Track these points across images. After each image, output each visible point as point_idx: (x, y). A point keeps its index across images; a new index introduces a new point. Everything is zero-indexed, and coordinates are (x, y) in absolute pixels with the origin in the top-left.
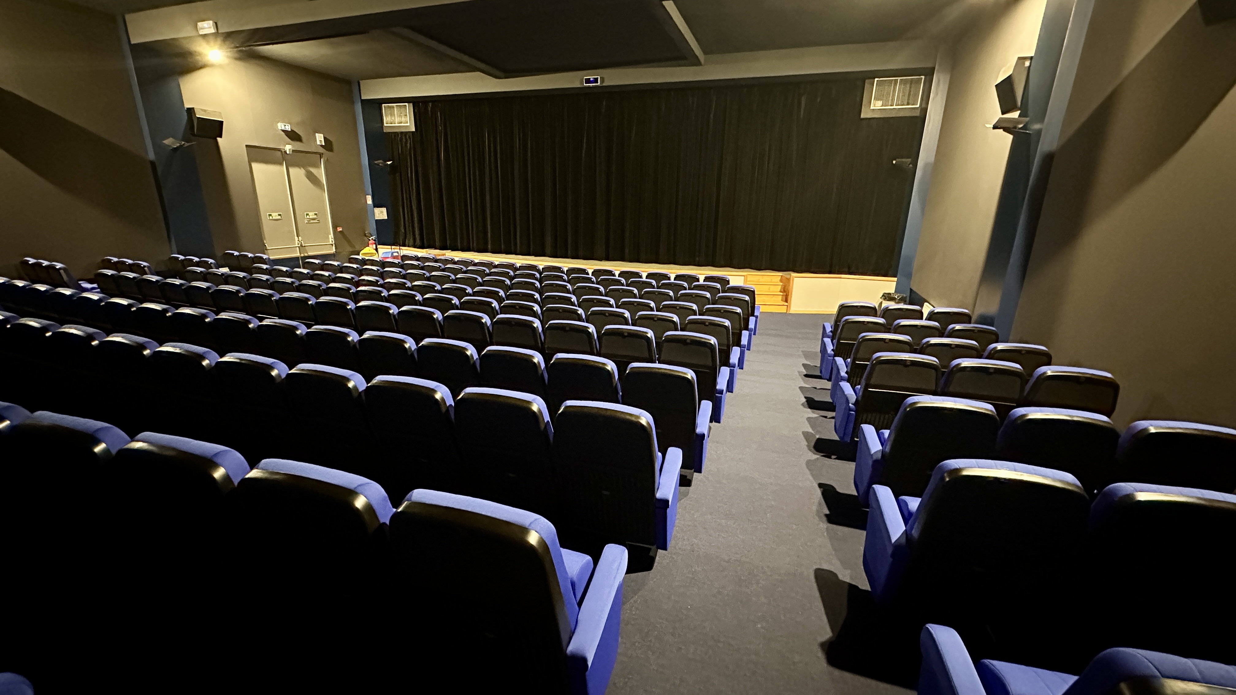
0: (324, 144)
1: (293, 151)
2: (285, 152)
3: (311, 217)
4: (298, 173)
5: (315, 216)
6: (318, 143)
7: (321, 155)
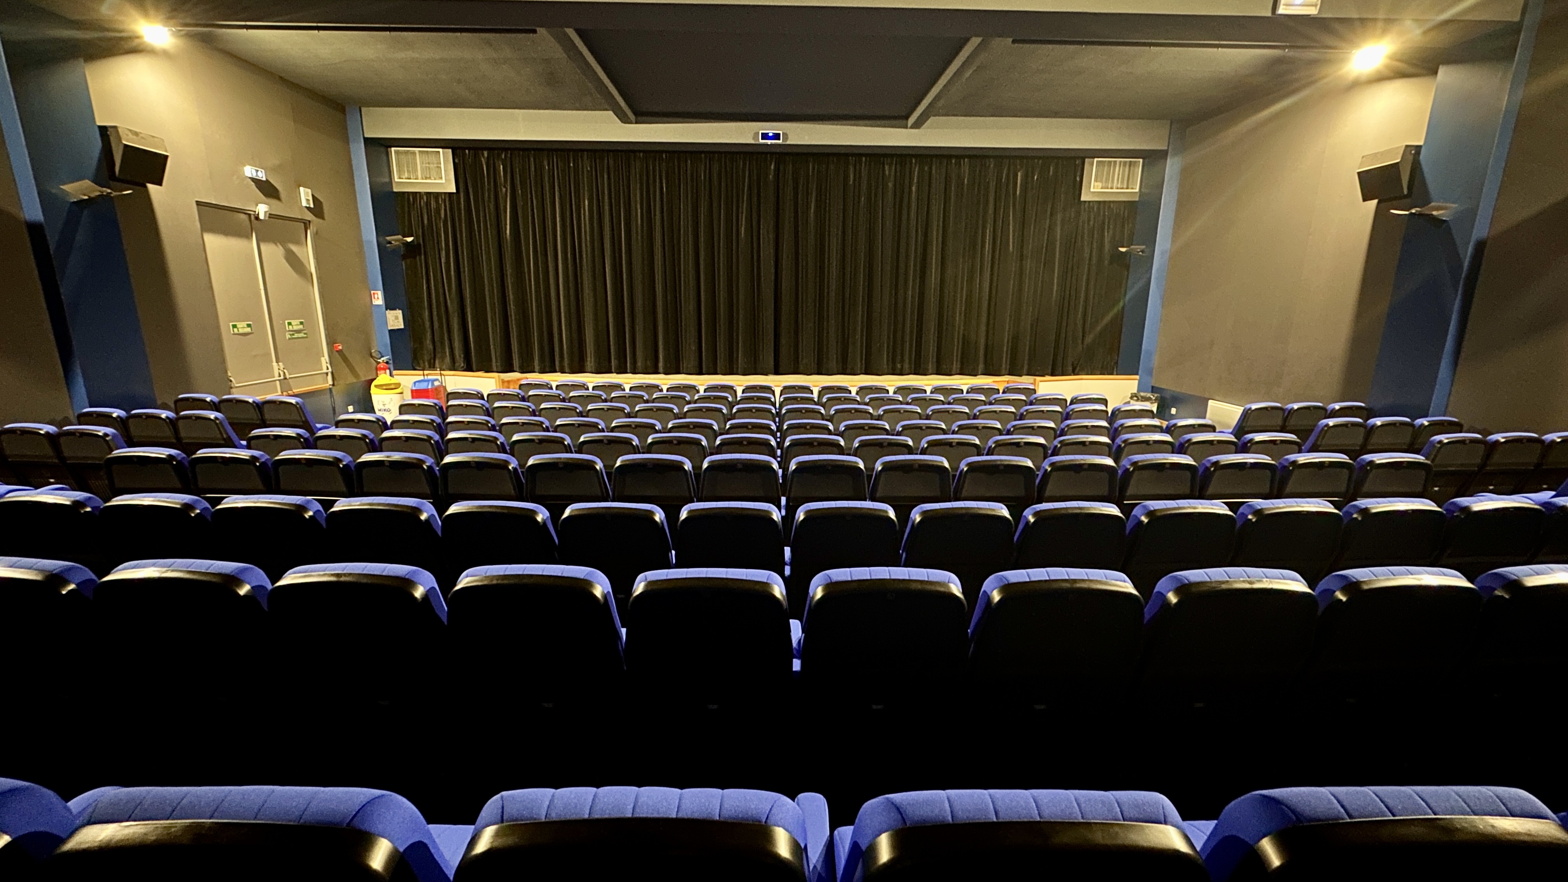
0: (312, 206)
1: (271, 216)
2: (257, 218)
3: (295, 328)
4: (273, 252)
5: (301, 327)
6: (304, 204)
7: (307, 224)
